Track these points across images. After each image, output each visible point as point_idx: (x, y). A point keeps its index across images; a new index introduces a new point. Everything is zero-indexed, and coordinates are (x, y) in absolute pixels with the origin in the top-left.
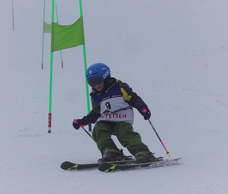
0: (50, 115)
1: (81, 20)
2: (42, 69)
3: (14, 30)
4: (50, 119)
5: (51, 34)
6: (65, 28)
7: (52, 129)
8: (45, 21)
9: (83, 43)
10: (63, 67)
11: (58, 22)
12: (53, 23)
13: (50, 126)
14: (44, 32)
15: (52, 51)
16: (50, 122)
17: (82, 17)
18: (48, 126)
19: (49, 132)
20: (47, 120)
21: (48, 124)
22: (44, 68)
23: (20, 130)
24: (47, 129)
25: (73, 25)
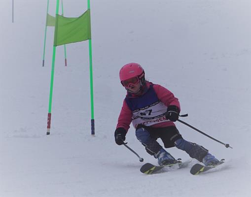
0: (50, 115)
1: (88, 13)
2: (43, 66)
3: (13, 22)
4: (49, 119)
5: (54, 27)
6: (69, 21)
7: (51, 131)
8: (48, 13)
10: (66, 65)
11: (63, 14)
12: (57, 15)
13: (49, 127)
14: (46, 26)
15: (55, 45)
16: (49, 123)
17: (89, 9)
19: (48, 133)
20: (46, 121)
21: (47, 125)
22: (45, 65)
23: (16, 131)
24: (46, 130)
25: (79, 17)
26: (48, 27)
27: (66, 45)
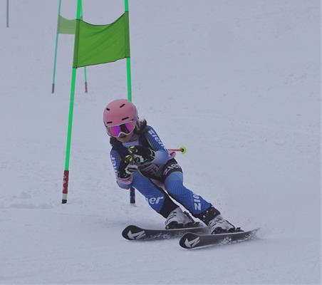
0: (66, 173)
1: (125, 17)
2: (53, 92)
3: (8, 26)
4: (66, 179)
7: (69, 197)
8: (61, 14)
9: (128, 56)
10: (86, 91)
13: (65, 191)
14: (58, 33)
15: (76, 66)
16: (66, 186)
17: (127, 12)
18: (62, 190)
19: (64, 201)
20: (62, 182)
21: (62, 188)
23: (14, 197)
24: (61, 196)
25: (112, 24)
26: (60, 35)
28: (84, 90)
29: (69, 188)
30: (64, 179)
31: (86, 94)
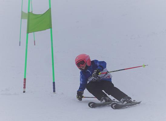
0: (25, 79)
2: (20, 45)
4: (25, 82)
6: (37, 16)
7: (26, 90)
8: (23, 10)
10: (35, 45)
11: (32, 11)
12: (29, 12)
15: (28, 33)
16: (25, 85)
17: (50, 8)
18: (23, 88)
19: (24, 92)
20: (23, 84)
21: (23, 86)
22: (21, 45)
24: (23, 90)
25: (44, 14)
26: (22, 20)
27: (35, 32)
28: (34, 44)
29: (26, 86)
30: (24, 82)
31: (35, 46)
